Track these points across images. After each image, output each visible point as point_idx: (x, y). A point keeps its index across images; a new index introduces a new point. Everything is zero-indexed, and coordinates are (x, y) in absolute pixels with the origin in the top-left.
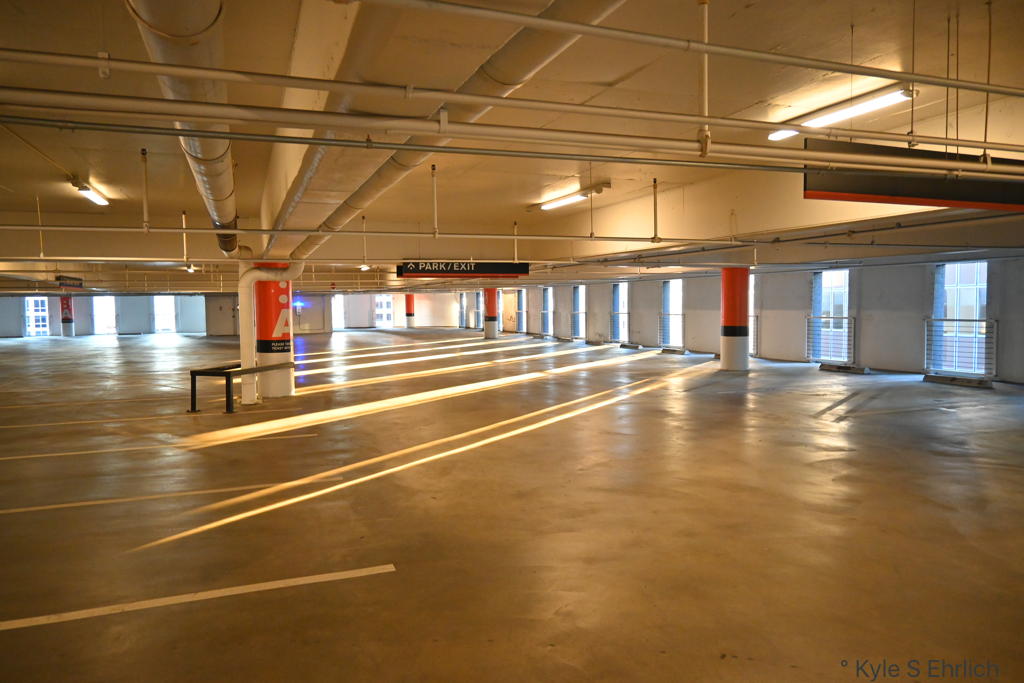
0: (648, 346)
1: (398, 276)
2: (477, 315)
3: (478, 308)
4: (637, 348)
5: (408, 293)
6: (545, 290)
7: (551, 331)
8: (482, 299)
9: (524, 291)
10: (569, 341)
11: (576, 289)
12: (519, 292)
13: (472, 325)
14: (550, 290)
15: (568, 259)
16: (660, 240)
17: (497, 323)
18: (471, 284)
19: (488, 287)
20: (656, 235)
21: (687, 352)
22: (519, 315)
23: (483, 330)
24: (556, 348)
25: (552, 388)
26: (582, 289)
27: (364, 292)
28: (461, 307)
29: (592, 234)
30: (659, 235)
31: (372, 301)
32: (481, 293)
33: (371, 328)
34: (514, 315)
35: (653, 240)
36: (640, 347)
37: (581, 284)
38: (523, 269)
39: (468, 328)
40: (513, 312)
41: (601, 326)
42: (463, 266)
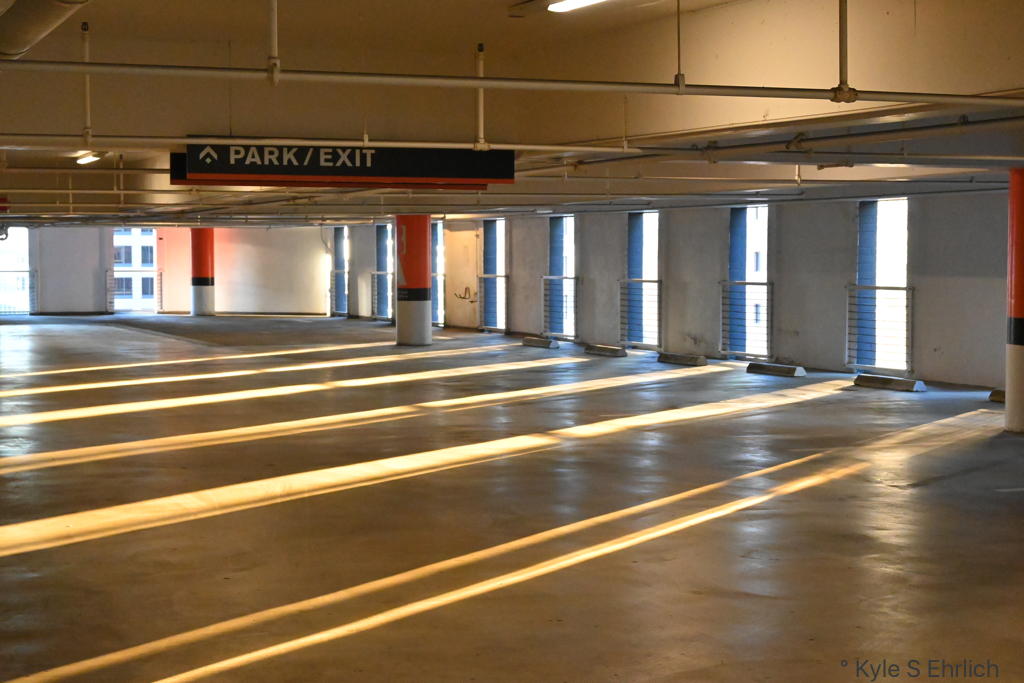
0: (820, 370)
1: (173, 182)
2: (379, 284)
3: (381, 265)
4: (790, 373)
5: (199, 225)
6: (555, 223)
7: (569, 328)
8: (390, 243)
9: (501, 225)
10: (615, 354)
11: (635, 220)
12: (489, 227)
13: (365, 309)
14: (569, 224)
15: (614, 141)
16: (855, 95)
17: (429, 303)
18: (363, 203)
19: (405, 210)
20: (843, 81)
21: (919, 385)
22: (487, 286)
23: (392, 323)
24: (583, 372)
25: (569, 475)
26: (651, 221)
27: (86, 221)
28: (338, 263)
29: (679, 78)
30: (852, 84)
31: (105, 243)
32: (389, 227)
33: (101, 313)
34: (474, 286)
35: (839, 93)
36: (800, 372)
37: (650, 206)
38: (499, 166)
39: (353, 316)
40: (471, 276)
41: (699, 319)
42: (344, 157)
